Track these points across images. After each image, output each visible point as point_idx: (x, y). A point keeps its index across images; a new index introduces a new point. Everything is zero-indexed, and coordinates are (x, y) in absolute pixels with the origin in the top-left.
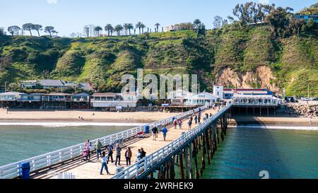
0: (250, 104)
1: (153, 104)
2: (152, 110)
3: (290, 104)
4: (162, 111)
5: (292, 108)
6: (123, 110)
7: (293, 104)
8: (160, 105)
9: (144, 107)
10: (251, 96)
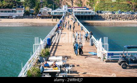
0: (82, 14)
1: (32, 14)
2: (32, 18)
3: (100, 14)
4: (37, 18)
5: (101, 16)
6: (17, 18)
7: (101, 14)
8: (36, 15)
9: (27, 16)
10: (82, 11)
